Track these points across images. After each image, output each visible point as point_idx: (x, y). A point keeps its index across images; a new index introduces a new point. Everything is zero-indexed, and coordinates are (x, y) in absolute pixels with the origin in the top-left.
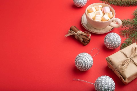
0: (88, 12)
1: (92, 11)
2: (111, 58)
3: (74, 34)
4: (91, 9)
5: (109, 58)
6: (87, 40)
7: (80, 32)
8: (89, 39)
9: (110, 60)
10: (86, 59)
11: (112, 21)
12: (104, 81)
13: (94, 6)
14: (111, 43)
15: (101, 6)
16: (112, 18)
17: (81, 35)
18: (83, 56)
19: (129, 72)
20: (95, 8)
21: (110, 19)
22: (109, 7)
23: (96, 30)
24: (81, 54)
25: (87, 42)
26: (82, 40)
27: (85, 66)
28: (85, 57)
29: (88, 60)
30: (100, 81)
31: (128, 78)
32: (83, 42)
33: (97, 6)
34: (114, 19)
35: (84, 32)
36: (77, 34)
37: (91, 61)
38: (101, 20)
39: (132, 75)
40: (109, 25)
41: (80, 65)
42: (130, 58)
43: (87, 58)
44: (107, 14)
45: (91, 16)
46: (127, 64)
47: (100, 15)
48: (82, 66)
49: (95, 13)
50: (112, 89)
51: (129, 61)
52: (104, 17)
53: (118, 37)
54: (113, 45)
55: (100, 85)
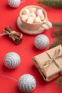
0: (23, 14)
1: (26, 14)
2: (36, 58)
3: (8, 34)
4: (25, 11)
5: (34, 58)
6: (18, 40)
7: (14, 32)
8: (21, 39)
9: (35, 59)
10: (12, 58)
11: (44, 24)
12: (25, 79)
13: (28, 9)
14: (38, 44)
15: (35, 9)
16: (43, 20)
17: (14, 35)
18: (10, 56)
19: (50, 71)
20: (30, 10)
21: (41, 21)
22: (42, 10)
23: (30, 31)
24: (9, 53)
25: (19, 42)
26: (14, 40)
27: (12, 65)
28: (12, 56)
29: (15, 60)
30: (22, 79)
31: (48, 77)
32: (15, 42)
33: (31, 9)
34: (45, 21)
35: (17, 33)
36: (10, 34)
37: (17, 60)
38: (33, 22)
39: (52, 75)
40: (42, 27)
41: (7, 63)
42: (53, 59)
43: (14, 58)
44: (39, 16)
45: (24, 18)
46: (48, 65)
47: (32, 17)
48: (9, 64)
49: (29, 15)
50: (31, 86)
51: (52, 61)
52: (35, 20)
53: (45, 39)
54: (40, 46)
55: (21, 82)
